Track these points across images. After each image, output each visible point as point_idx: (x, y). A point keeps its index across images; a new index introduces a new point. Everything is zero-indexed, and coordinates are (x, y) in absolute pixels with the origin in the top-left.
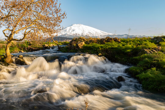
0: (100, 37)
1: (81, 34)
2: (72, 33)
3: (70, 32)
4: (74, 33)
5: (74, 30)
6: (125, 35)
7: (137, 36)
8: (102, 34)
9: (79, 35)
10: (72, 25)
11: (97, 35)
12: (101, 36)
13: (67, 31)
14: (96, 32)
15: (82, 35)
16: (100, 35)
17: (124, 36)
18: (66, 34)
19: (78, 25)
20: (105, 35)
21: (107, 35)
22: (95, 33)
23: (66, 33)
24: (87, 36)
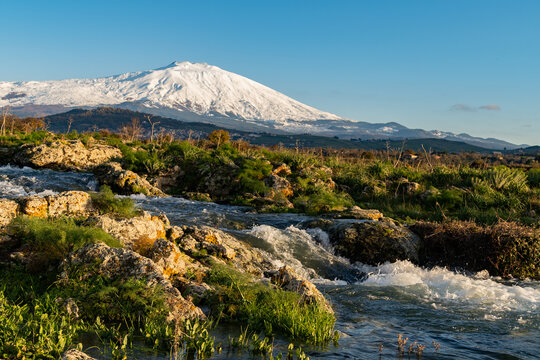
0: (286, 124)
1: (206, 106)
2: (172, 98)
3: (163, 93)
4: (179, 97)
5: (178, 88)
6: (388, 125)
7: (436, 132)
8: (297, 115)
9: (199, 107)
10: (173, 65)
11: (273, 117)
12: (289, 120)
13: (149, 87)
14: (271, 104)
15: (213, 110)
16: (287, 117)
17: (386, 129)
18: (145, 100)
19: (198, 67)
20: (306, 118)
21: (314, 119)
22: (265, 107)
23: (144, 95)
24: (231, 114)
